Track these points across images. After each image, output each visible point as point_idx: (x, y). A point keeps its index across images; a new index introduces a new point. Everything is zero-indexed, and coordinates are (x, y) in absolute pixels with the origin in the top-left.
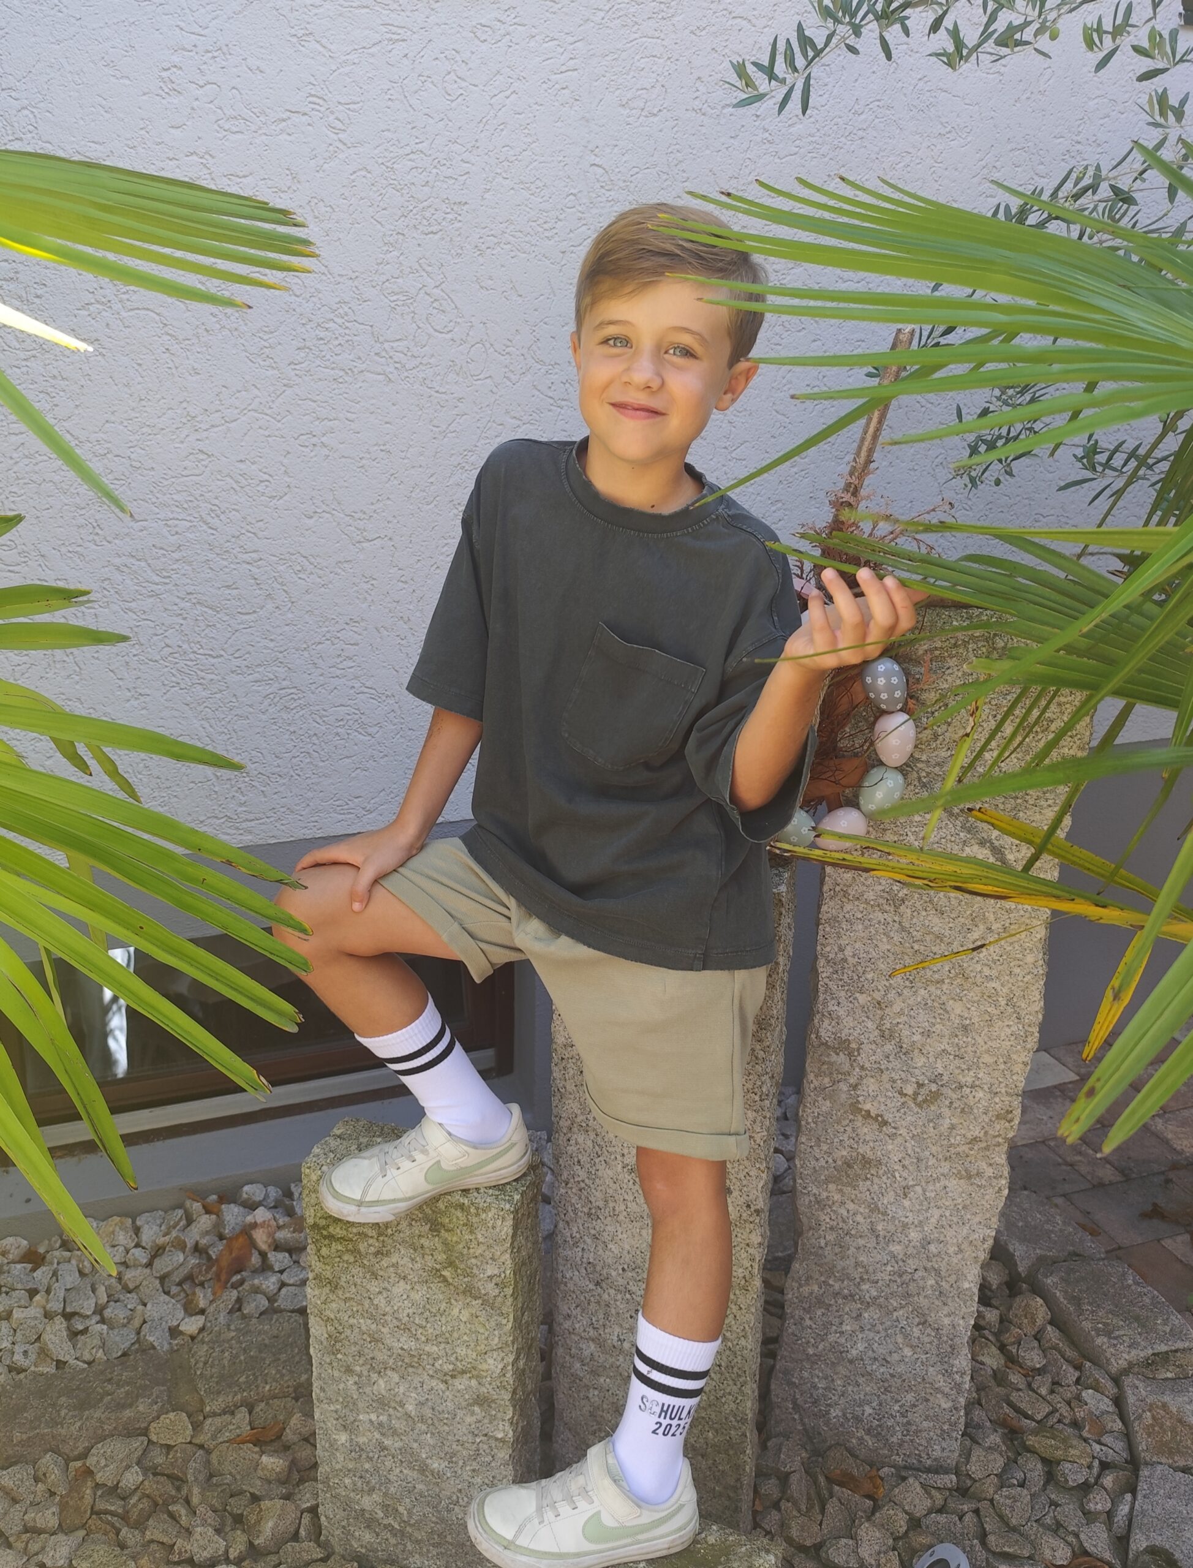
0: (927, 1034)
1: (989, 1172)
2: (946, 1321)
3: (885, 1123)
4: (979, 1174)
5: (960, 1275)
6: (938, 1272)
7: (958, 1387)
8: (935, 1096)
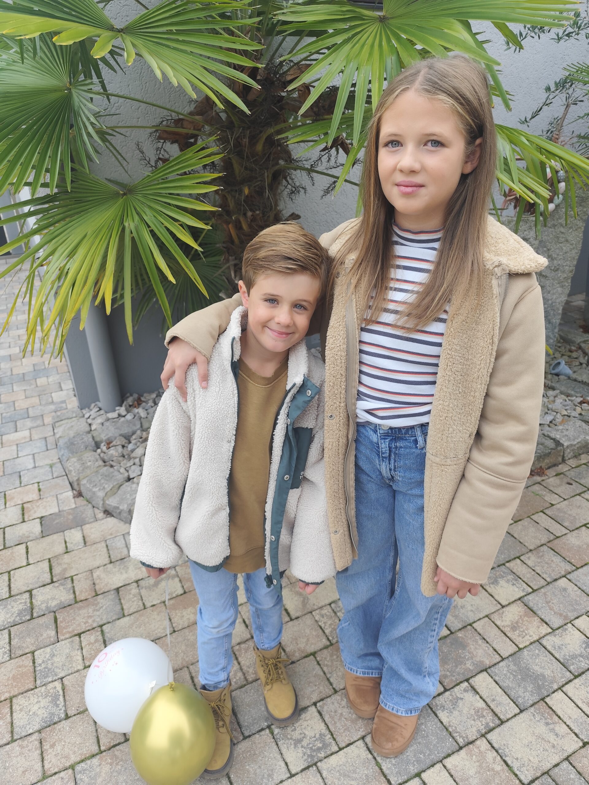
0: (558, 255)
1: (567, 285)
2: (554, 321)
3: (547, 277)
4: (565, 286)
5: (558, 309)
6: (554, 310)
7: (555, 336)
8: (557, 270)
